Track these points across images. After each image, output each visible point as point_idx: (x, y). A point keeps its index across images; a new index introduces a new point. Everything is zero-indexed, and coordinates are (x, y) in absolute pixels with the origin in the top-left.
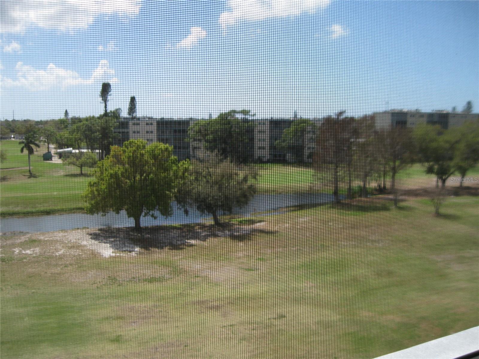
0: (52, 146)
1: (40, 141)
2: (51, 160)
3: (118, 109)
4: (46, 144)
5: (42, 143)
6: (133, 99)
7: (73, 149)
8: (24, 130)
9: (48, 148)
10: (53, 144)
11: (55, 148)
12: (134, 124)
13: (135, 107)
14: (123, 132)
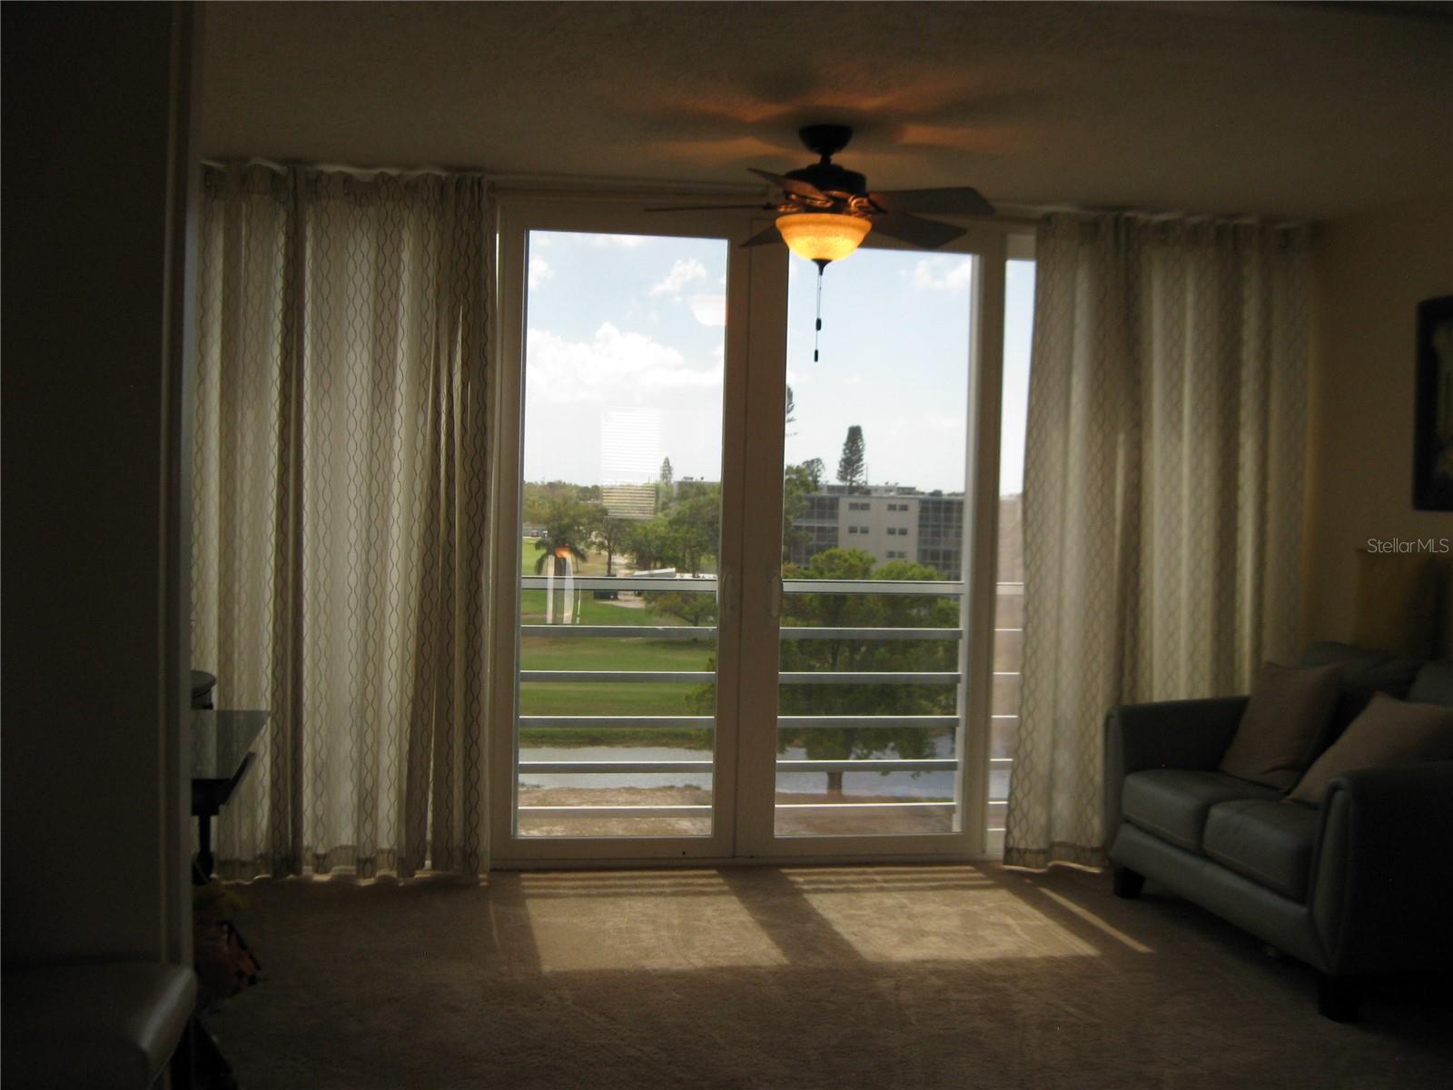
0: (620, 560)
1: (589, 545)
2: (616, 598)
3: (812, 462)
4: (605, 553)
5: (593, 551)
6: (855, 435)
7: (677, 571)
8: (545, 511)
9: (609, 564)
10: (623, 552)
11: (629, 567)
12: (853, 506)
13: (860, 459)
14: (821, 529)
